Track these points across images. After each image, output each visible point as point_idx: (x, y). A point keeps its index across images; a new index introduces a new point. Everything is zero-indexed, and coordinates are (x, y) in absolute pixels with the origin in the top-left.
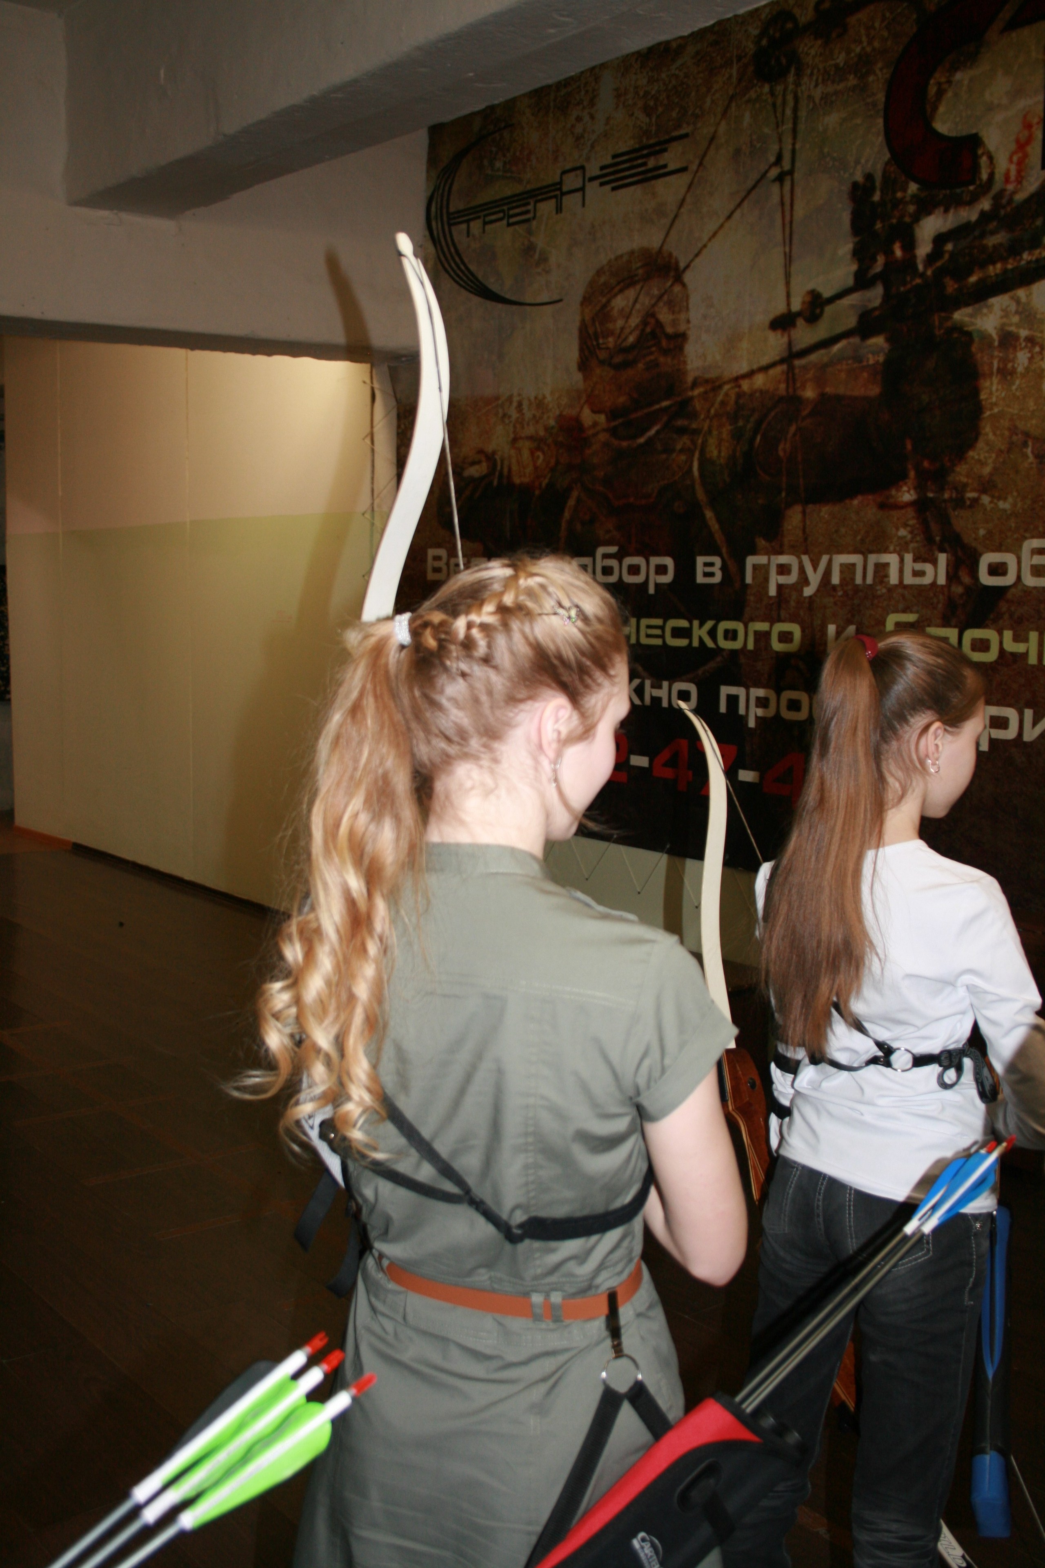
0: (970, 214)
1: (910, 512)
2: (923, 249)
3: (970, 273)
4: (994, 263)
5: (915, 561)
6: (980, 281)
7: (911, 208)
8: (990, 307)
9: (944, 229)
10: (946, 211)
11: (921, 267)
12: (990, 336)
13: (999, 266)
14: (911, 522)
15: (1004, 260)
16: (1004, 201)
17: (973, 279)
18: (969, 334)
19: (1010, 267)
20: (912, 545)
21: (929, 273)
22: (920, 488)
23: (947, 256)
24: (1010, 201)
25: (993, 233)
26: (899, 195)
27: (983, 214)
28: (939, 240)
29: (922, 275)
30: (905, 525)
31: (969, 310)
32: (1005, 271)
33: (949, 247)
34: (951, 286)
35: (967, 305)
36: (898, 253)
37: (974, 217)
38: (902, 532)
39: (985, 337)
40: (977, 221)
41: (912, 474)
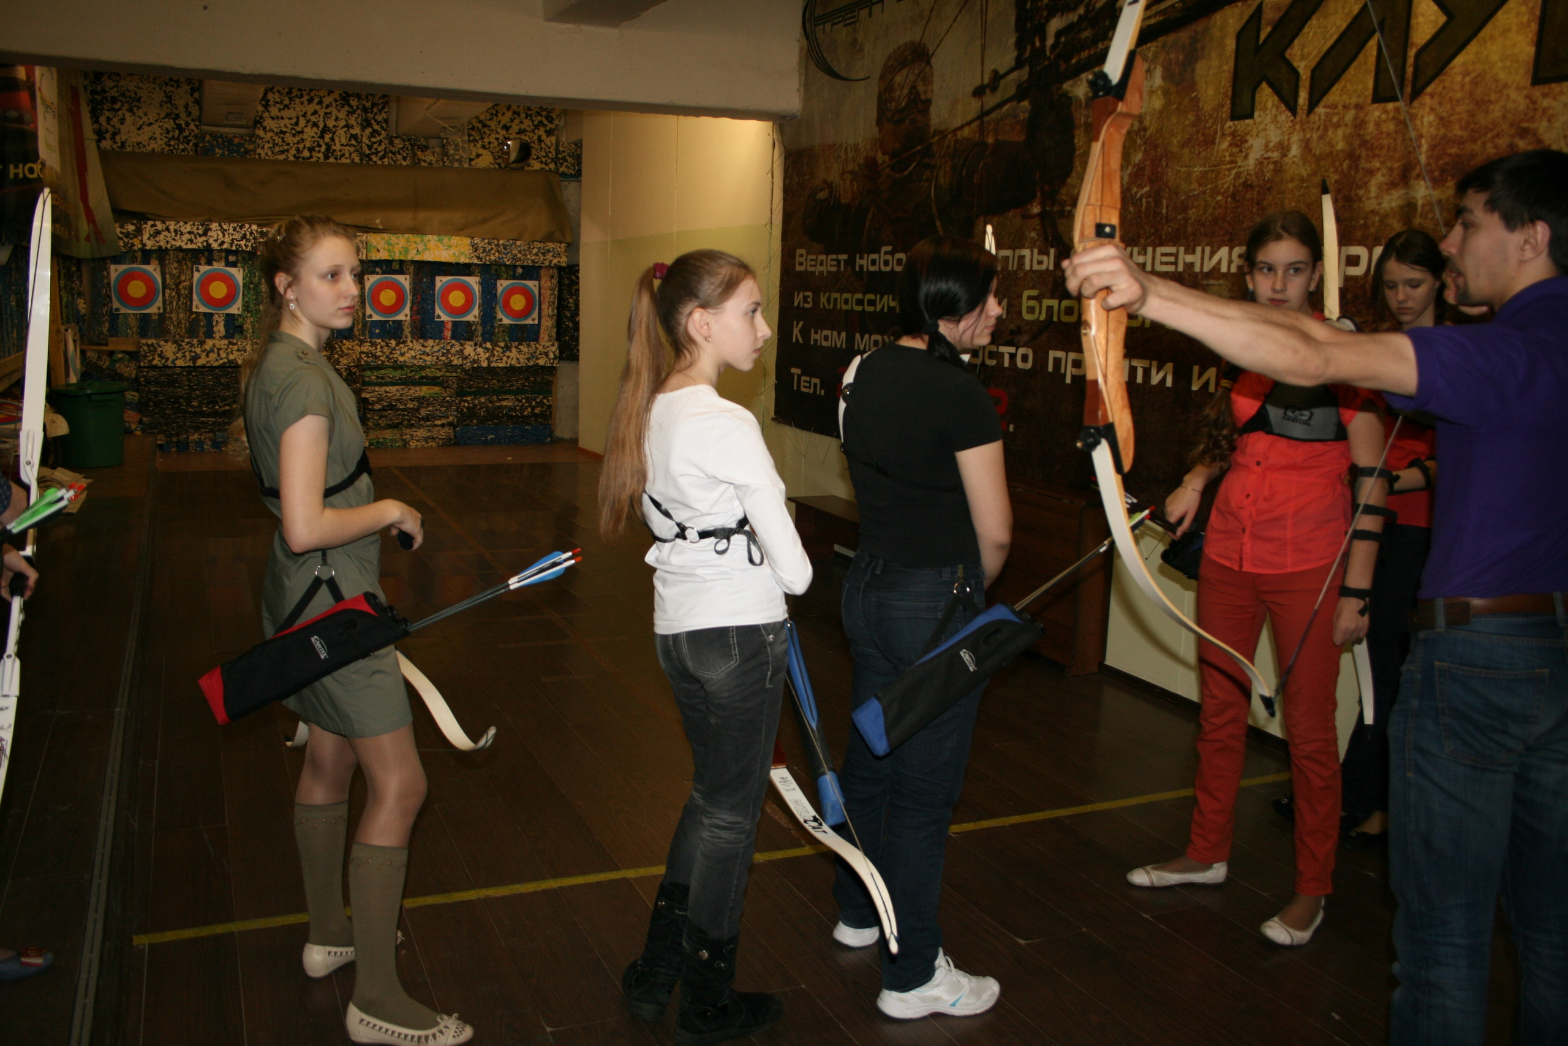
0: (1073, 17)
1: (1037, 221)
2: (1050, 41)
3: (1072, 58)
4: (1084, 50)
5: (1039, 254)
6: (1077, 62)
7: (1045, 13)
8: (1081, 80)
9: (1060, 28)
10: (1062, 15)
11: (1048, 53)
12: (1080, 100)
13: (1086, 52)
14: (1038, 227)
15: (1089, 48)
16: (1091, 8)
17: (1074, 61)
18: (1070, 99)
19: (1092, 53)
20: (1038, 243)
21: (1052, 57)
22: (1043, 204)
23: (1061, 46)
24: (1094, 8)
25: (1085, 30)
26: (1039, 4)
27: (1080, 17)
28: (1059, 34)
29: (1049, 59)
30: (1034, 230)
31: (1070, 83)
32: (1090, 56)
33: (1063, 39)
34: (1063, 66)
35: (1070, 79)
36: (1038, 44)
37: (1075, 19)
38: (1033, 234)
39: (1078, 100)
40: (1077, 21)
41: (1039, 194)
